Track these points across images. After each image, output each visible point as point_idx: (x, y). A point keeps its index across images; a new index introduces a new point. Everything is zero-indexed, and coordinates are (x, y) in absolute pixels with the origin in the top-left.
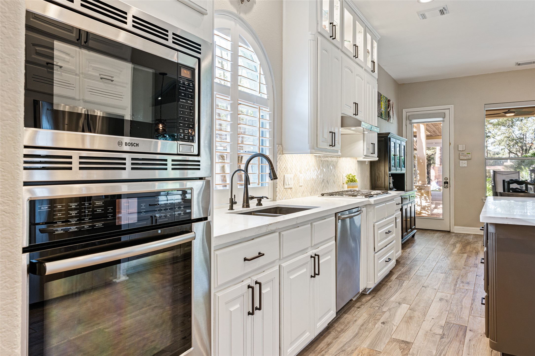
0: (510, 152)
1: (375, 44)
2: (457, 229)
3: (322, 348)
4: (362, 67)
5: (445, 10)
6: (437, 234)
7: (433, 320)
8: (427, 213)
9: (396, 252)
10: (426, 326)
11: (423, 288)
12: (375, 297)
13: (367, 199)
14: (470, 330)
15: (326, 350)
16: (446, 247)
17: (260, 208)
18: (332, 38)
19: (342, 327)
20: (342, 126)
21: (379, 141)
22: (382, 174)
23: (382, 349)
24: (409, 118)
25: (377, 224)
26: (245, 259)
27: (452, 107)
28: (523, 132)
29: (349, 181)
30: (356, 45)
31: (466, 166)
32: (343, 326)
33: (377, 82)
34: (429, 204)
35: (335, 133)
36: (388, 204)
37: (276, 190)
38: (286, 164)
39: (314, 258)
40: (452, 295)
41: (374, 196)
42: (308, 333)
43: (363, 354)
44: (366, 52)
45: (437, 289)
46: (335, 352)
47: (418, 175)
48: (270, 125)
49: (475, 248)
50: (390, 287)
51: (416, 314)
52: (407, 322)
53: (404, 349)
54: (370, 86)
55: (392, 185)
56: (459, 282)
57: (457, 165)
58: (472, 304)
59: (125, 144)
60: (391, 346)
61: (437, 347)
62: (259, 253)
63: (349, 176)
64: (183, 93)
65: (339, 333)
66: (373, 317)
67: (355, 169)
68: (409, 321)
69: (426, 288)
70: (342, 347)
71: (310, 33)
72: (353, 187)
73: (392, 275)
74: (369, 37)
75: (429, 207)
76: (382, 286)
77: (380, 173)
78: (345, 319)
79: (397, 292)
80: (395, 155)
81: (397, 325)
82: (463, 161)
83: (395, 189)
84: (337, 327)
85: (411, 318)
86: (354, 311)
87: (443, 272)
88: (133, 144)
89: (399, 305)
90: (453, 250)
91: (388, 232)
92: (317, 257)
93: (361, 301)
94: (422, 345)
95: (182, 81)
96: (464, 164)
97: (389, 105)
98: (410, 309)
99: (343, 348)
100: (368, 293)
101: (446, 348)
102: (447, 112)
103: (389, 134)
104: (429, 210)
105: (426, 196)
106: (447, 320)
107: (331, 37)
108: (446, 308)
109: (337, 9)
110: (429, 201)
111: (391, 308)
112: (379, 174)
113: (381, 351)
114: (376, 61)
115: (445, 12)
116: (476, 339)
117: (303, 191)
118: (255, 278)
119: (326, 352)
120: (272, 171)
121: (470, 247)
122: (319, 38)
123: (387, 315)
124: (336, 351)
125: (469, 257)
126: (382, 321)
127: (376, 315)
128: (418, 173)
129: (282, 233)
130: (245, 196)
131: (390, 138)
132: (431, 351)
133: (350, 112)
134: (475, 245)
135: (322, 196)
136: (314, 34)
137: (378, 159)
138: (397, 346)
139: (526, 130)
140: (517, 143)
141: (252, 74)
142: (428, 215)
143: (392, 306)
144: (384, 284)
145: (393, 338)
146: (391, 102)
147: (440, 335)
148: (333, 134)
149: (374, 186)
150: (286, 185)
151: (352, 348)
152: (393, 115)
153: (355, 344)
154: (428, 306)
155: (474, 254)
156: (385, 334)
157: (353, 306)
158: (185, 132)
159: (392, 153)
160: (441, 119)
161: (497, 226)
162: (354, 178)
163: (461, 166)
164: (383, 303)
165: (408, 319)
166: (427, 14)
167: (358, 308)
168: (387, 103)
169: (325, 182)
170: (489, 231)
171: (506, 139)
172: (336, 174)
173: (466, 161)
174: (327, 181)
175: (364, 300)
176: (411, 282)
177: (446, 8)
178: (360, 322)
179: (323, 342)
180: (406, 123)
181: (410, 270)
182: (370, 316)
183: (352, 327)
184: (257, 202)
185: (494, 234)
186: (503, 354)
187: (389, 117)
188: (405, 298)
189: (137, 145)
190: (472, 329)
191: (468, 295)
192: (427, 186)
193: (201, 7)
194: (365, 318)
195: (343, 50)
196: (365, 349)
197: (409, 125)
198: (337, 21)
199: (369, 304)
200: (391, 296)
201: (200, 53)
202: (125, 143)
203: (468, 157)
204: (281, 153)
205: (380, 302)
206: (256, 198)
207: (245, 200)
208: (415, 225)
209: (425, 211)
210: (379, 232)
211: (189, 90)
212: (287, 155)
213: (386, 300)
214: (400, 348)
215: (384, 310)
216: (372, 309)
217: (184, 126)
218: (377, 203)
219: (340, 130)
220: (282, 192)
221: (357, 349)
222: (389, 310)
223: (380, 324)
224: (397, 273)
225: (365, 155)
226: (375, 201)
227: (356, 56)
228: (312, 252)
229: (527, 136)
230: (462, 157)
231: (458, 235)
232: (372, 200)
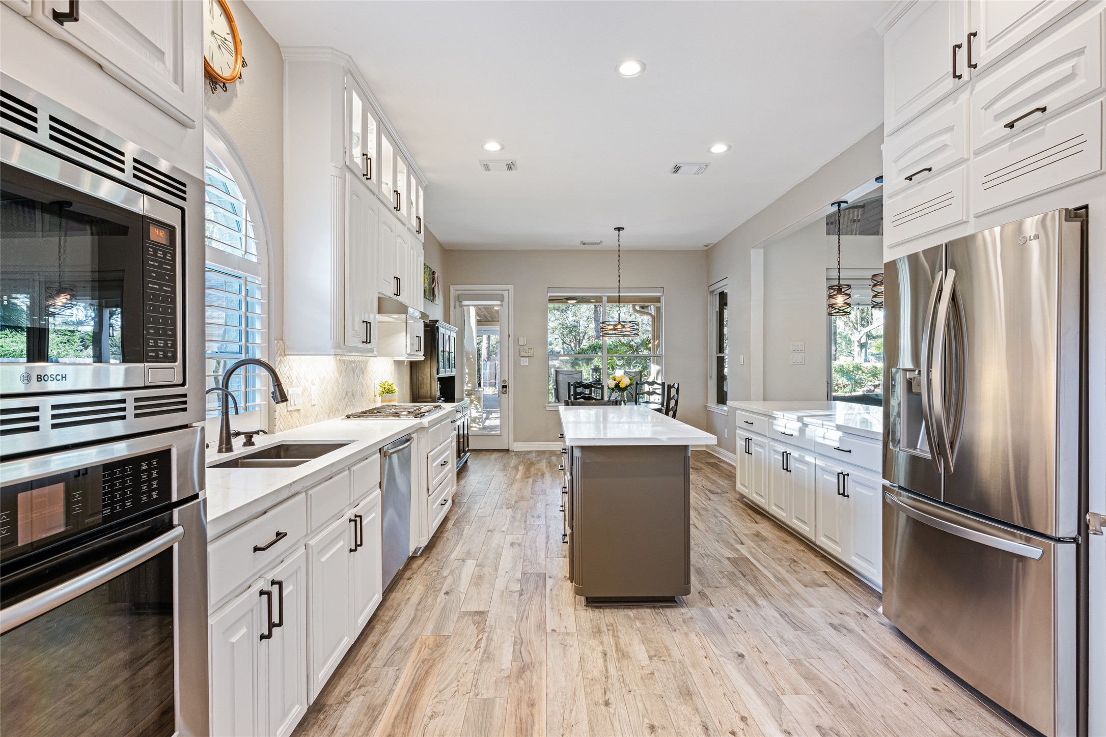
0: (564, 342)
1: (421, 193)
2: (517, 447)
3: (366, 655)
4: (404, 225)
5: (513, 165)
6: (495, 455)
7: (507, 574)
8: (478, 426)
9: (452, 487)
10: (500, 583)
11: (489, 533)
12: (429, 558)
13: (417, 421)
14: (550, 577)
15: (373, 655)
16: (507, 472)
17: (250, 450)
18: (365, 177)
19: (391, 614)
20: (379, 312)
21: (425, 331)
22: (427, 378)
23: (452, 631)
24: (459, 299)
25: (431, 454)
26: (256, 549)
27: (511, 287)
28: (577, 319)
29: (384, 392)
30: (397, 191)
31: (527, 365)
32: (392, 612)
33: (423, 247)
34: (481, 414)
35: (370, 323)
36: (444, 424)
37: (274, 415)
38: (291, 373)
39: (355, 521)
40: (523, 536)
41: (426, 414)
42: (346, 638)
43: (427, 645)
44: (410, 203)
45: (506, 531)
46: (388, 655)
47: (467, 376)
48: (262, 308)
49: (539, 469)
50: (448, 539)
51: (487, 570)
52: (477, 584)
53: (478, 623)
54: (415, 253)
55: (438, 394)
56: (529, 517)
57: (517, 363)
58: (547, 543)
59: (38, 378)
60: (462, 623)
61: (517, 609)
62: (278, 534)
63: (384, 384)
64: (154, 272)
65: (387, 624)
66: (432, 588)
67: (391, 373)
68: (479, 582)
69: (492, 532)
70: (395, 644)
71: (333, 164)
72: (390, 401)
73: (448, 521)
74: (413, 179)
75: (481, 418)
76: (437, 540)
77: (425, 377)
78: (393, 600)
79: (457, 545)
80: (443, 351)
81: (465, 591)
82: (524, 359)
83: (443, 399)
84: (383, 615)
85: (480, 577)
86: (404, 585)
87: (509, 507)
88: (54, 377)
89: (462, 562)
90: (516, 476)
91: (444, 464)
92: (358, 519)
93: (411, 568)
94: (500, 610)
95: (151, 250)
96: (524, 362)
97: (434, 279)
98: (478, 566)
99: (398, 645)
100: (419, 553)
101: (527, 608)
102: (506, 293)
103: (437, 322)
104: (481, 422)
105: (477, 403)
106: (524, 570)
107: (364, 175)
108: (520, 555)
109: (372, 133)
110: (480, 410)
111: (454, 570)
112: (423, 379)
113: (450, 634)
114: (421, 217)
115: (513, 167)
116: (558, 586)
117: (318, 413)
118: (270, 577)
119: (373, 659)
120: (277, 389)
121: (535, 468)
122: (347, 174)
123: (449, 580)
124: (389, 653)
125: (535, 481)
126: (445, 591)
127: (435, 584)
128: (467, 374)
129: (310, 492)
130: (224, 432)
131: (438, 328)
132: (512, 616)
133: (390, 291)
134: (539, 466)
135: (348, 418)
136: (340, 167)
137: (424, 358)
138: (470, 621)
139: (579, 316)
140: (571, 332)
141: (225, 216)
142: (480, 429)
143: (454, 566)
144: (439, 537)
145: (463, 612)
146: (436, 274)
147: (518, 591)
148: (368, 324)
149: (416, 397)
150: (291, 405)
151: (411, 640)
152: (439, 293)
153: (414, 634)
154: (498, 556)
155: (539, 477)
156: (451, 609)
157: (402, 578)
158: (159, 344)
159: (441, 349)
160: (498, 303)
161: (583, 448)
162: (392, 387)
163: (521, 365)
164: (442, 564)
165: (478, 579)
166: (491, 166)
167: (409, 579)
168: (432, 276)
169: (350, 395)
170: (574, 455)
171: (560, 326)
172: (365, 382)
173: (527, 359)
174: (353, 395)
175: (415, 565)
176: (473, 527)
177: (514, 164)
178: (415, 599)
179: (366, 644)
180: (455, 305)
181: (469, 509)
182: (427, 588)
183: (405, 610)
184: (245, 440)
185: (580, 458)
186: (587, 598)
187: (433, 296)
188: (469, 551)
189: (62, 377)
190: (551, 576)
191: (541, 531)
192: (478, 391)
193: (184, 114)
194: (421, 592)
195: (381, 197)
196: (430, 638)
197: (458, 309)
198: (372, 153)
199: (423, 570)
200: (451, 552)
201: (184, 199)
202: (38, 375)
203: (529, 354)
204: (283, 353)
205: (437, 563)
206: (244, 433)
207: (224, 439)
208: (468, 447)
209: (476, 423)
210: (434, 465)
211: (165, 266)
212: (292, 356)
213: (445, 559)
214: (473, 623)
215: (445, 574)
216: (428, 577)
217: (157, 333)
218: (432, 424)
219: (377, 316)
220: (284, 417)
221: (418, 640)
222: (452, 572)
223: (444, 596)
224: (454, 517)
225: (408, 354)
226: (429, 422)
227: (397, 208)
228: (350, 514)
229: (581, 324)
230: (523, 354)
231: (518, 454)
232: (425, 421)
